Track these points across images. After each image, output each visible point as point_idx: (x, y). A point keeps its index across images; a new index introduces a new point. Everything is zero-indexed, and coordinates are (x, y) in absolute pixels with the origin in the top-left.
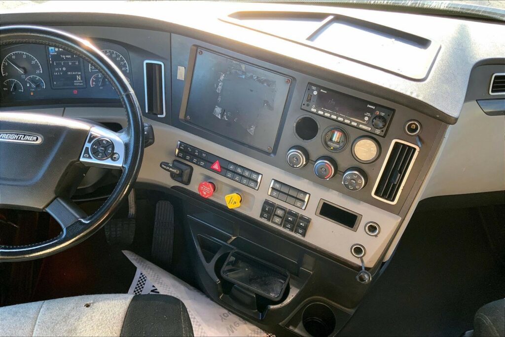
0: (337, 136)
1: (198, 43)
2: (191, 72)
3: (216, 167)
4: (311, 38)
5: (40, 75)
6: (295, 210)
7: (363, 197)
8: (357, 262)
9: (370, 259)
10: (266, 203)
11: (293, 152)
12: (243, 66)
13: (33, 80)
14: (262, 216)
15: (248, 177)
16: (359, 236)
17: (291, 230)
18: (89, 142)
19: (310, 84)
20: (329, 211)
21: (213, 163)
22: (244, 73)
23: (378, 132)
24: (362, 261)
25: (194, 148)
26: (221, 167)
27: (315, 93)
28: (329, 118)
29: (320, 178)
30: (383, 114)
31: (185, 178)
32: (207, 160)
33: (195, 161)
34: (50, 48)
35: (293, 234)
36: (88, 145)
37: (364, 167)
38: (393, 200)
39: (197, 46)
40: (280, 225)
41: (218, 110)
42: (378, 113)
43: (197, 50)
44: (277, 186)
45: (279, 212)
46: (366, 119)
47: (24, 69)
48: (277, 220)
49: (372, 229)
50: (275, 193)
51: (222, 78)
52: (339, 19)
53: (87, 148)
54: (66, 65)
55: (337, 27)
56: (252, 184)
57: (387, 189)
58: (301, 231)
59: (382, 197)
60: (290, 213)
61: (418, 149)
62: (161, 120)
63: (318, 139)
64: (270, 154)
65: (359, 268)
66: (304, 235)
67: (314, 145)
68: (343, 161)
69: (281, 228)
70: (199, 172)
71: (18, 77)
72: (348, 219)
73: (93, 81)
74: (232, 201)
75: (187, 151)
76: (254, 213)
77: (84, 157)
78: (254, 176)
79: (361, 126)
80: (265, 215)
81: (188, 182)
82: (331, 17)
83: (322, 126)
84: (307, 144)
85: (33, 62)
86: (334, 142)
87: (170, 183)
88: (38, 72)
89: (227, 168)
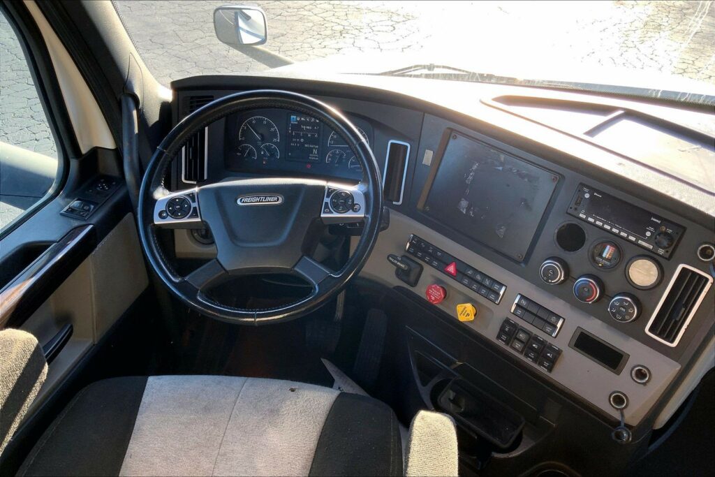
0: (608, 252)
1: (452, 125)
2: (439, 158)
3: (451, 269)
4: (592, 132)
5: (275, 143)
6: (542, 336)
7: (633, 330)
8: (616, 415)
9: (634, 413)
10: (507, 321)
11: (548, 263)
12: (502, 157)
13: (268, 148)
14: (499, 337)
15: (488, 287)
16: (623, 381)
17: (535, 360)
18: (328, 196)
19: (582, 185)
20: (585, 343)
21: (448, 265)
22: (502, 164)
23: (661, 251)
24: (622, 415)
25: (428, 245)
26: (457, 270)
27: (587, 196)
28: (601, 228)
29: (579, 301)
30: (670, 231)
31: (412, 278)
32: (441, 260)
33: (427, 259)
34: (292, 117)
35: (536, 366)
36: (327, 200)
37: (639, 295)
38: (672, 342)
39: (452, 130)
40: (521, 352)
41: (464, 203)
42: (664, 229)
43: (450, 134)
44: (524, 303)
45: (522, 336)
46: (648, 234)
47: (262, 136)
48: (518, 345)
49: (641, 375)
50: (519, 312)
51: (475, 167)
52: (630, 115)
53: (326, 203)
54: (305, 136)
56: (492, 297)
57: (667, 326)
58: (546, 364)
59: (659, 335)
60: (536, 339)
61: (711, 280)
62: (397, 208)
63: (583, 252)
64: (521, 264)
65: (616, 424)
66: (550, 369)
67: (577, 259)
68: (612, 281)
69: (522, 357)
70: (429, 273)
71: (254, 142)
72: (611, 359)
73: (329, 157)
74: (465, 313)
75: (420, 248)
76: (490, 332)
77: (324, 212)
78: (496, 287)
79: (640, 242)
80: (504, 337)
81: (415, 284)
82: (620, 112)
83: (591, 238)
84: (570, 257)
85: (272, 129)
86: (605, 259)
87: (394, 281)
88: (275, 140)
89: (464, 273)
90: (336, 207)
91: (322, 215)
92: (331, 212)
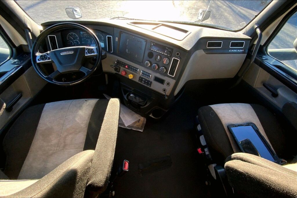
0: (159, 57)
1: (122, 30)
2: (119, 39)
3: (126, 67)
4: (153, 29)
5: (78, 40)
6: (148, 79)
7: (165, 74)
8: (164, 93)
9: (168, 93)
10: (140, 77)
11: (147, 62)
12: (133, 37)
13: (76, 41)
14: (139, 81)
15: (135, 70)
16: (165, 86)
17: (147, 85)
18: (86, 50)
19: (151, 42)
20: (157, 79)
21: (126, 66)
22: (134, 39)
23: (169, 55)
24: (165, 93)
25: (121, 62)
26: (127, 67)
27: (152, 44)
28: (158, 52)
29: (153, 70)
30: (170, 50)
31: (118, 70)
32: (124, 65)
33: (121, 65)
34: (81, 32)
35: (147, 86)
36: (86, 51)
37: (166, 66)
38: (173, 76)
39: (121, 31)
40: (144, 84)
41: (127, 50)
42: (169, 50)
43: (121, 33)
44: (143, 72)
45: (144, 80)
46: (166, 52)
47: (73, 38)
48: (143, 82)
49: (168, 84)
50: (142, 75)
51: (128, 41)
52: (163, 25)
54: (86, 37)
55: (162, 27)
56: (136, 72)
57: (172, 73)
58: (149, 85)
59: (171, 75)
60: (147, 80)
61: (179, 60)
62: (112, 53)
63: (154, 58)
64: (141, 63)
65: (164, 95)
66: (150, 86)
67: (152, 60)
68: (160, 64)
69: (144, 85)
70: (122, 68)
71: (72, 40)
72: (162, 81)
74: (131, 76)
75: (119, 62)
76: (137, 80)
77: (86, 54)
78: (137, 69)
79: (164, 54)
80: (140, 81)
81: (119, 72)
82: (161, 24)
83: (155, 54)
84: (151, 60)
85: (76, 36)
86: (158, 59)
87: (114, 72)
89: (130, 67)
90: (89, 53)
91: (86, 55)
92: (88, 54)
